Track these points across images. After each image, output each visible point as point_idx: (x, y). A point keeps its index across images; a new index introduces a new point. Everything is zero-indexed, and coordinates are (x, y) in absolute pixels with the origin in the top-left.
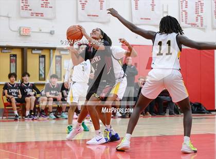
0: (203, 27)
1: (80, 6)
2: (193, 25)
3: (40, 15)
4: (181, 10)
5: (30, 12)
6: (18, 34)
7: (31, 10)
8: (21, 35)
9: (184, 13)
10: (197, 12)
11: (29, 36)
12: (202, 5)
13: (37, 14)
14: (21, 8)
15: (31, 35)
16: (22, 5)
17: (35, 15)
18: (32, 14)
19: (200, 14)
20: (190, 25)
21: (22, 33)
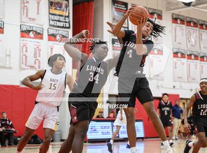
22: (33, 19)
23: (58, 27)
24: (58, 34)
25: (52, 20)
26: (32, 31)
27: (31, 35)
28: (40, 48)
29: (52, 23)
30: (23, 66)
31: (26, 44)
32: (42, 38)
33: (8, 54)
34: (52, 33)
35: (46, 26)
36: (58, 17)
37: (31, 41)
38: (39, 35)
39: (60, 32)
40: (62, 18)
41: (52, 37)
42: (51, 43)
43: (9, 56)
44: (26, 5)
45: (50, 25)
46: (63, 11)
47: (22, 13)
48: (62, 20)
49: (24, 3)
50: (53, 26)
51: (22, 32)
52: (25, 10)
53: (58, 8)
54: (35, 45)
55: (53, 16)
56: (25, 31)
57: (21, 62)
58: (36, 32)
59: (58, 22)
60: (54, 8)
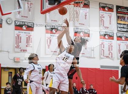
0: (113, 58)
1: (47, 46)
2: (107, 57)
3: (25, 51)
4: (101, 49)
5: (20, 49)
6: (13, 61)
7: (20, 48)
8: (15, 62)
9: (102, 51)
10: (109, 50)
11: (19, 62)
12: (112, 46)
13: (24, 50)
14: (15, 47)
15: (20, 62)
16: (16, 45)
17: (22, 51)
18: (21, 50)
19: (111, 51)
20: (106, 57)
21: (15, 60)
22: (108, 28)
23: (123, 31)
24: (123, 36)
25: (119, 27)
26: (107, 34)
27: (106, 37)
28: (112, 45)
29: (119, 29)
30: (102, 56)
31: (104, 43)
32: (113, 39)
33: (92, 49)
34: (119, 35)
35: (115, 32)
36: (123, 25)
37: (106, 41)
38: (111, 37)
39: (124, 35)
40: (125, 26)
41: (119, 38)
42: (119, 42)
43: (93, 50)
44: (103, 19)
45: (118, 31)
46: (126, 21)
47: (101, 24)
48: (125, 27)
49: (101, 18)
50: (120, 31)
51: (101, 35)
52: (102, 22)
53: (123, 20)
54: (109, 43)
55: (120, 25)
56: (102, 35)
57: (101, 54)
58: (109, 35)
59: (123, 29)
60: (120, 20)
